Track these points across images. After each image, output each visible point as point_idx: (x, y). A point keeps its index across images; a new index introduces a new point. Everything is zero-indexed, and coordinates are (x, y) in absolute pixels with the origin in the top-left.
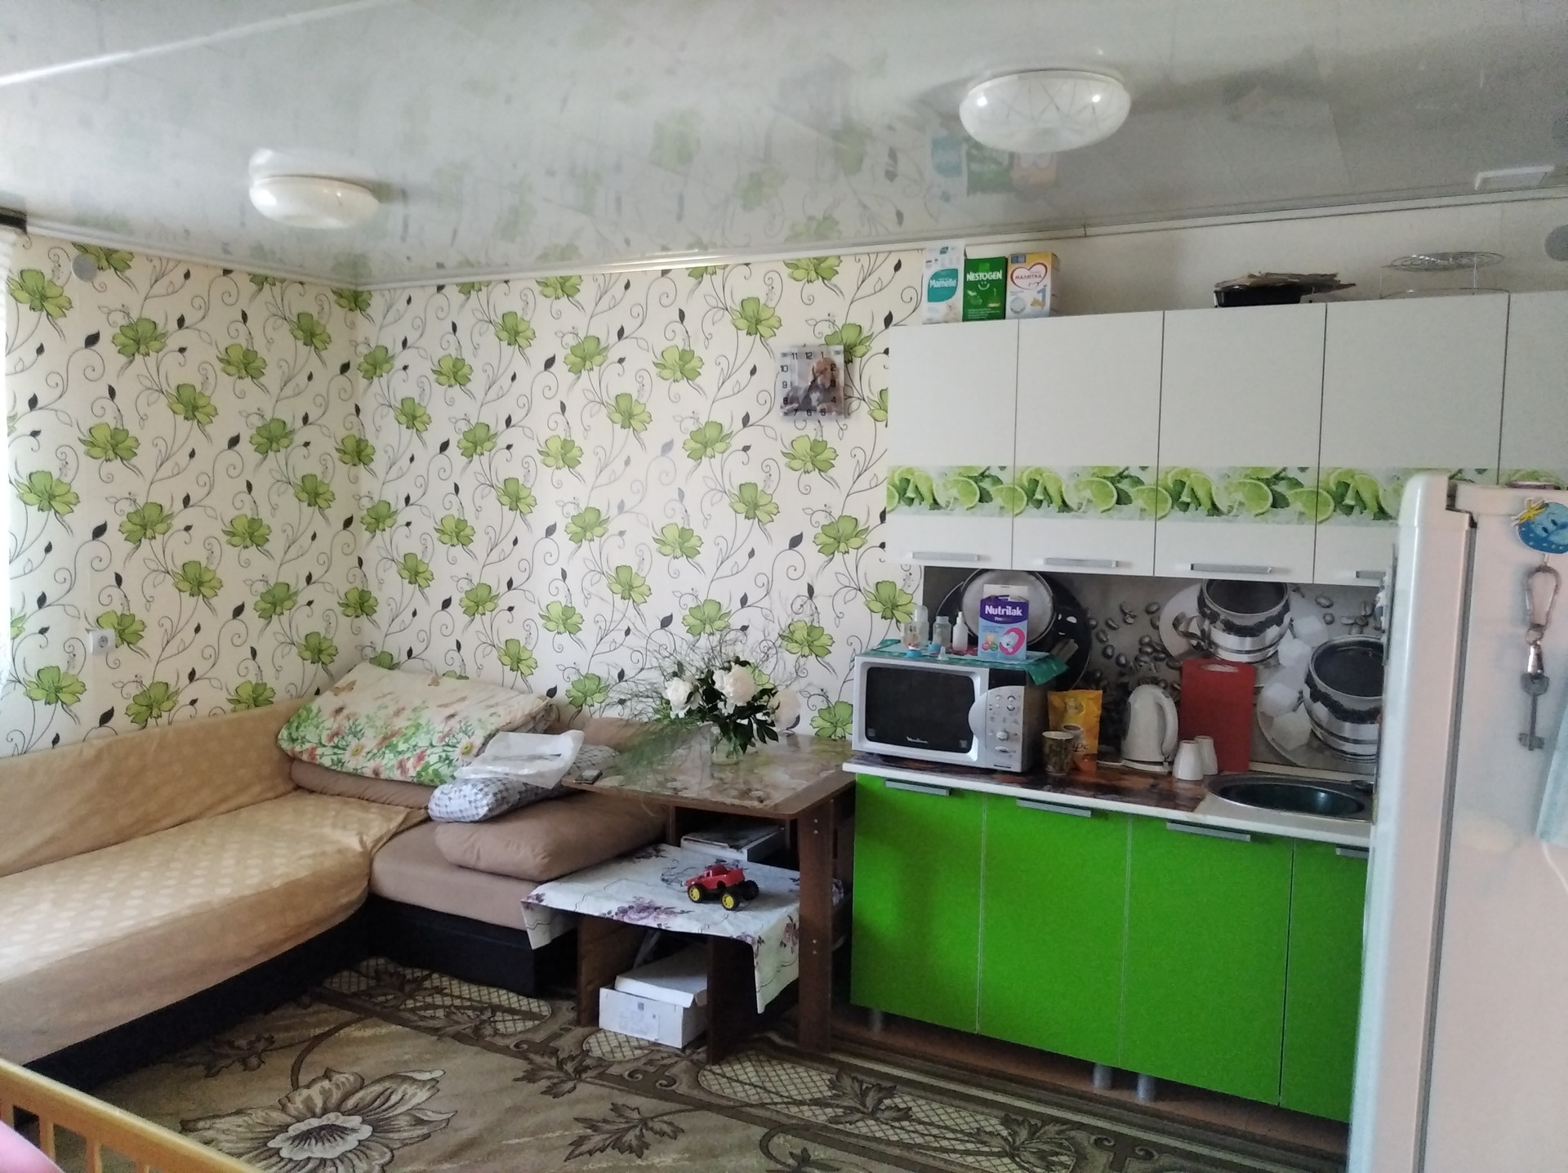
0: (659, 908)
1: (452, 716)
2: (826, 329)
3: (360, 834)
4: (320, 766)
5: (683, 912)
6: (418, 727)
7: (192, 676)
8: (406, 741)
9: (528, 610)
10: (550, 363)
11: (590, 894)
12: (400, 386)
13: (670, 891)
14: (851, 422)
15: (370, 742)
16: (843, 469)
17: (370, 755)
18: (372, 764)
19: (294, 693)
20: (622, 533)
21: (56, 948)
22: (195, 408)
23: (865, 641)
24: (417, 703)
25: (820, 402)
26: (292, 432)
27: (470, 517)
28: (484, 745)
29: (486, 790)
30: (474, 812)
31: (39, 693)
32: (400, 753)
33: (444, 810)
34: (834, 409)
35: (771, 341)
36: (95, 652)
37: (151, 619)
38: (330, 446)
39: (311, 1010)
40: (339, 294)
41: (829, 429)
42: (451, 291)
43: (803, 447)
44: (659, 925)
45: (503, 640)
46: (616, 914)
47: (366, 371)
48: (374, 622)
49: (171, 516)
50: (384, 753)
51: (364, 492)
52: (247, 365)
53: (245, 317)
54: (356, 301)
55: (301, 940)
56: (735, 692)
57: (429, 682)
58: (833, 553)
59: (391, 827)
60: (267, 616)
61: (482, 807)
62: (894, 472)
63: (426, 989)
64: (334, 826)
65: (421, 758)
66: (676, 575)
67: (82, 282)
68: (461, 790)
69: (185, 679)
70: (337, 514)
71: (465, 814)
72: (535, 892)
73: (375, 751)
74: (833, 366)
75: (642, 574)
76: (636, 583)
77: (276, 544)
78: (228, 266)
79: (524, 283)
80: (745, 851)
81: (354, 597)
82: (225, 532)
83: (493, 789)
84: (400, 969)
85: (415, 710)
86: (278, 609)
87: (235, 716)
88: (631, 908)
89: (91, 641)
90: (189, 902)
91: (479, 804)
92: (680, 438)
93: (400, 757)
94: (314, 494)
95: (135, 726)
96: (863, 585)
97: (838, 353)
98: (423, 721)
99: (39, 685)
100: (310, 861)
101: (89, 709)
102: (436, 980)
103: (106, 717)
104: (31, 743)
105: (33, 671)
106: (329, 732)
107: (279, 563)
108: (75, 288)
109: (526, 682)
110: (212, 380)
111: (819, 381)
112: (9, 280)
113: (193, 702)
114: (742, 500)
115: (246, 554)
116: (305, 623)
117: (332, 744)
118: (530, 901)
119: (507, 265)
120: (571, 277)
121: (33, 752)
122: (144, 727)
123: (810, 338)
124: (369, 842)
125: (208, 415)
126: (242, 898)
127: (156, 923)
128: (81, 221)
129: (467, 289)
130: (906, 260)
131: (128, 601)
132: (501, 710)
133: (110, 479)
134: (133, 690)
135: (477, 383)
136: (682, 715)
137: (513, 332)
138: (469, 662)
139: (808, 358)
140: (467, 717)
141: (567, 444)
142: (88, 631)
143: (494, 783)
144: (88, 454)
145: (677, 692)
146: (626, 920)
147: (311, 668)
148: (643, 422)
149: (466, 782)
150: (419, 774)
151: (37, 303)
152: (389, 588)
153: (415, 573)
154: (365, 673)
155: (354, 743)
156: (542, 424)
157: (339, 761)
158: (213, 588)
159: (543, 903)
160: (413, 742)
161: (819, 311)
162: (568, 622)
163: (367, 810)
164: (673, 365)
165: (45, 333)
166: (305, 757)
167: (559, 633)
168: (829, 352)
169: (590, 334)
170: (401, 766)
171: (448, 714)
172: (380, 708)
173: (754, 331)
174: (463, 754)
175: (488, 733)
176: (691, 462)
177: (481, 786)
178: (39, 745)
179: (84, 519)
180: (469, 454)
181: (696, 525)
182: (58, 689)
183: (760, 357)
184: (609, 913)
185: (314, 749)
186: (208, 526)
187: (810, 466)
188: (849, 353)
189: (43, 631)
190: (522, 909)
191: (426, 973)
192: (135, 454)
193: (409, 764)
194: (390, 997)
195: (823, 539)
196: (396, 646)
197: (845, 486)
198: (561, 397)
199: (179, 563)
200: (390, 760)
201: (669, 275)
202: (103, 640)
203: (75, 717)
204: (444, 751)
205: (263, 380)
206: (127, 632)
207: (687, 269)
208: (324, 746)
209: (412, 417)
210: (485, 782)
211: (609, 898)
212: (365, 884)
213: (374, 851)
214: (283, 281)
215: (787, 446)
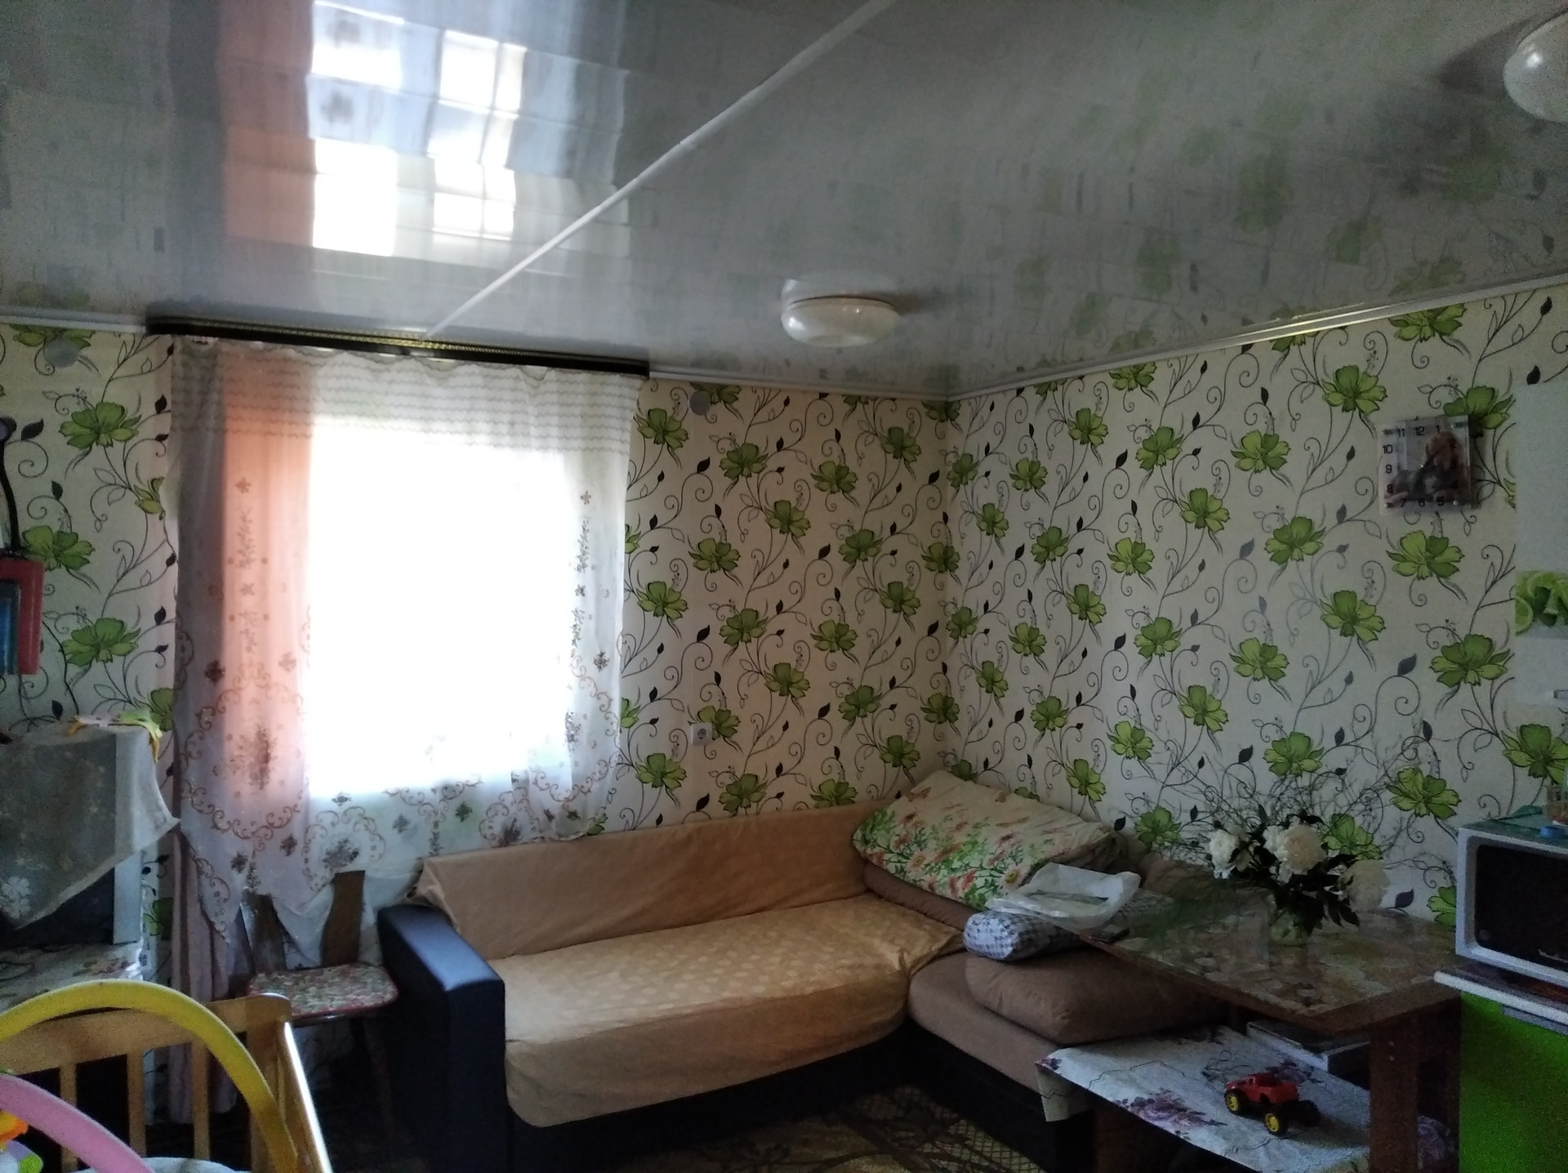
0: (1184, 1110)
1: (1008, 837)
2: (1445, 396)
3: (902, 951)
4: (887, 871)
5: (1212, 1123)
6: (975, 843)
7: (779, 770)
8: (961, 859)
9: (1097, 730)
10: (1121, 460)
11: (1109, 1072)
12: (983, 492)
13: (1208, 1090)
14: (1480, 513)
15: (930, 855)
16: (1472, 575)
17: (928, 868)
18: (927, 878)
19: (875, 796)
20: (1195, 648)
21: (603, 1019)
22: (790, 522)
23: (1505, 804)
24: (979, 819)
25: (1436, 488)
26: (880, 541)
27: (1041, 625)
28: (1031, 874)
29: (1012, 927)
30: (999, 950)
31: (647, 777)
32: (954, 870)
33: (973, 941)
34: (1456, 496)
35: (1373, 417)
36: (696, 743)
37: (744, 715)
38: (916, 554)
39: (834, 1129)
40: (929, 406)
41: (1452, 524)
42: (1030, 393)
43: (1416, 546)
44: (1178, 1132)
45: (1072, 759)
46: (1132, 1105)
47: (954, 479)
48: (956, 730)
49: (765, 621)
50: (940, 868)
51: (949, 599)
52: (839, 480)
53: (838, 436)
54: (946, 412)
55: (832, 1053)
56: (1291, 858)
57: (997, 796)
58: (1458, 684)
59: (933, 949)
60: (851, 718)
61: (1007, 946)
62: (1526, 579)
63: (949, 1134)
64: (883, 938)
65: (970, 878)
66: (1256, 701)
67: (697, 416)
68: (989, 923)
69: (772, 773)
70: (922, 620)
71: (991, 951)
72: (1051, 1057)
73: (933, 865)
74: (1453, 442)
75: (1218, 697)
76: (1212, 706)
77: (861, 648)
78: (825, 390)
79: (1099, 377)
80: (1326, 1057)
81: (937, 703)
82: (814, 637)
83: (1019, 927)
84: (932, 1105)
85: (976, 826)
86: (862, 712)
87: (817, 812)
88: (1150, 1101)
89: (691, 732)
90: (726, 994)
91: (1004, 942)
92: (1262, 539)
93: (953, 875)
94: (899, 600)
95: (727, 813)
96: (1500, 727)
97: (1459, 425)
98: (980, 839)
99: (648, 769)
100: (847, 972)
101: (688, 793)
102: (963, 1128)
103: (703, 803)
104: (641, 818)
105: (644, 757)
106: (897, 838)
107: (863, 667)
108: (692, 422)
109: (1094, 808)
110: (806, 496)
111: (1435, 462)
112: (637, 419)
113: (780, 795)
114: (1337, 612)
115: (832, 657)
116: (888, 725)
117: (898, 851)
118: (1044, 1065)
119: (1081, 360)
120: (1145, 365)
121: (643, 828)
122: (734, 815)
123: (1423, 409)
124: (908, 960)
125: (801, 528)
126: (773, 1000)
127: (689, 1011)
128: (697, 364)
129: (1044, 390)
130: (1558, 297)
131: (725, 698)
132: (1057, 838)
133: (714, 588)
134: (727, 780)
135: (1051, 486)
136: (1225, 875)
137: (1087, 430)
138: (1039, 779)
139: (1419, 434)
140: (1021, 841)
141: (1138, 548)
142: (690, 723)
143: (1022, 921)
144: (695, 566)
145: (1221, 846)
146: (1142, 1115)
147: (892, 771)
148: (1219, 521)
149: (996, 914)
150: (967, 895)
151: (660, 438)
152: (969, 695)
153: (991, 681)
154: (939, 782)
155: (917, 852)
156: (1114, 528)
157: (902, 869)
158: (800, 689)
159: (1057, 1072)
160: (966, 861)
161: (1435, 375)
162: (1136, 746)
163: (920, 926)
164: (1255, 454)
165: (666, 463)
166: (875, 861)
167: (1128, 757)
168: (1447, 425)
169: (1163, 424)
170: (952, 885)
171: (1004, 835)
172: (947, 819)
173: (1351, 405)
174: (1008, 882)
175: (1036, 861)
176: (1275, 567)
177: (1008, 922)
178: (645, 823)
179: (690, 624)
180: (1042, 560)
181: (1280, 641)
182: (664, 774)
183: (1358, 436)
184: (1125, 1101)
185: (882, 854)
186: (797, 630)
187: (1425, 570)
188: (1477, 425)
189: (653, 722)
190: (1037, 1074)
191: (955, 1115)
192: (737, 566)
193: (959, 884)
194: (911, 1134)
195: (1444, 664)
196: (974, 755)
197: (1475, 596)
198: (1132, 496)
199: (771, 665)
200: (945, 876)
201: (1252, 351)
202: (702, 732)
203: (675, 800)
204: (991, 875)
205: (853, 493)
206: (723, 726)
207: (1271, 341)
208: (892, 852)
209: (992, 523)
210: (1012, 917)
211: (1132, 1082)
212: (900, 1006)
213: (913, 972)
214: (875, 399)
215: (1395, 544)
